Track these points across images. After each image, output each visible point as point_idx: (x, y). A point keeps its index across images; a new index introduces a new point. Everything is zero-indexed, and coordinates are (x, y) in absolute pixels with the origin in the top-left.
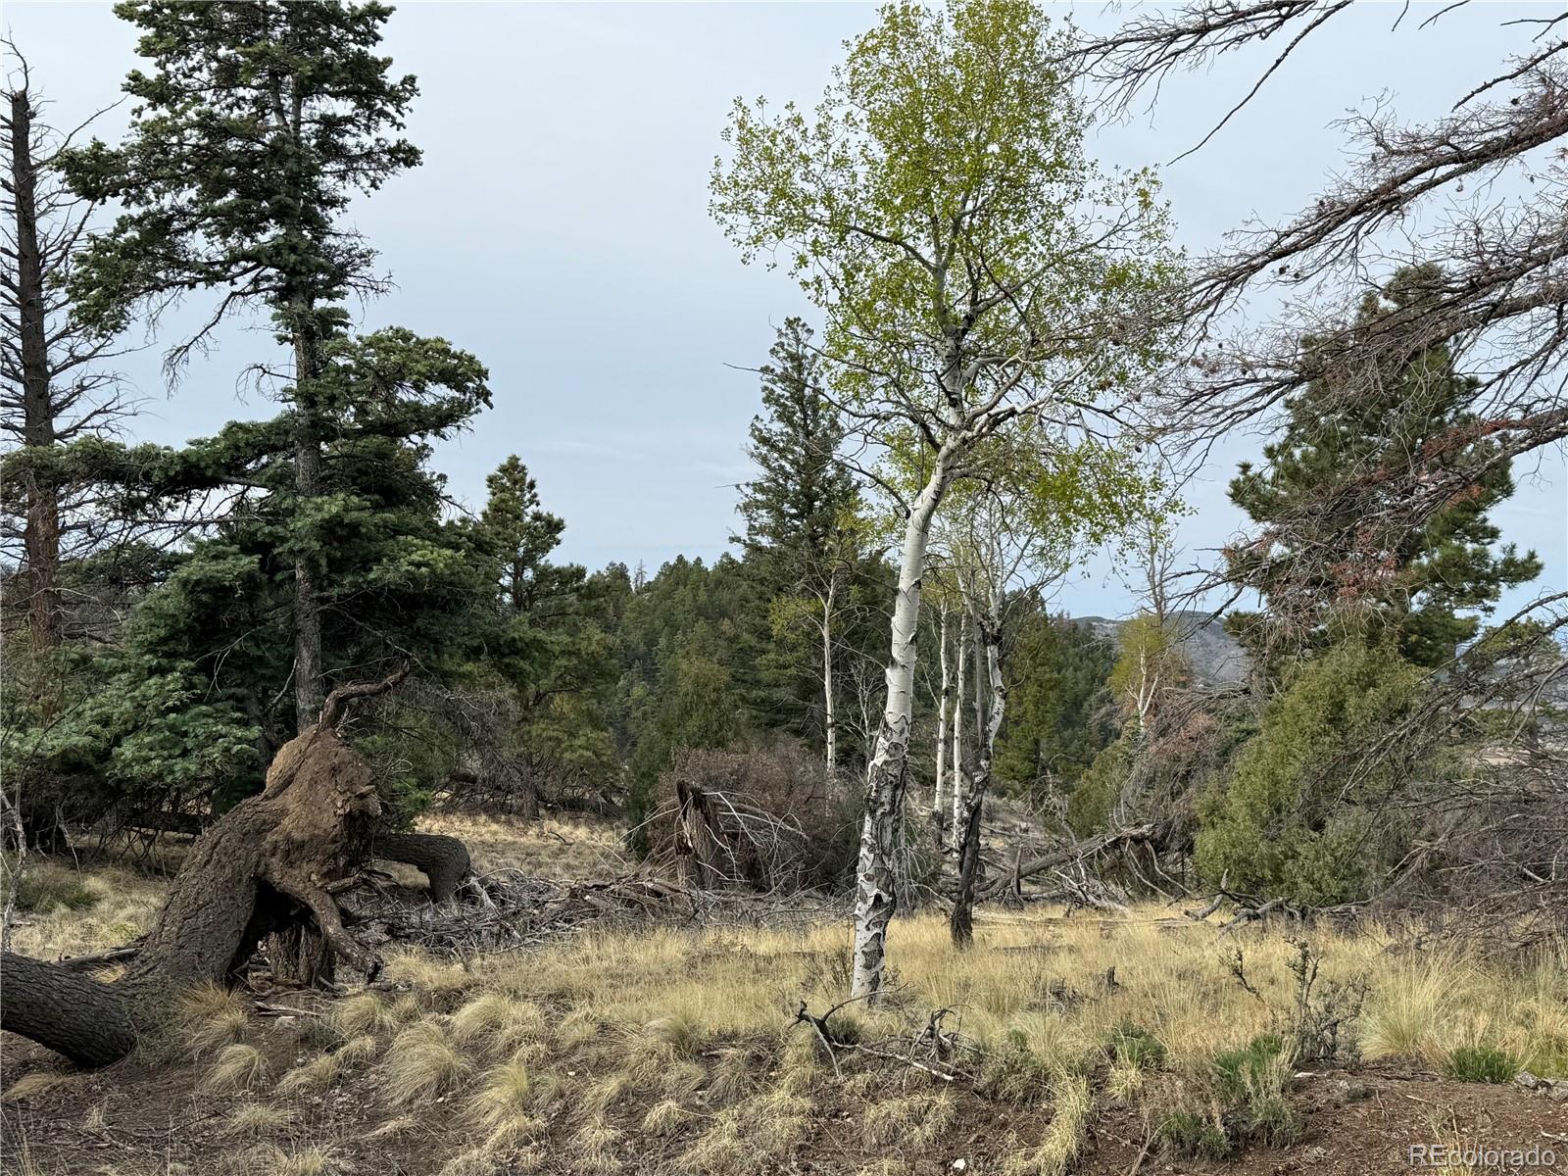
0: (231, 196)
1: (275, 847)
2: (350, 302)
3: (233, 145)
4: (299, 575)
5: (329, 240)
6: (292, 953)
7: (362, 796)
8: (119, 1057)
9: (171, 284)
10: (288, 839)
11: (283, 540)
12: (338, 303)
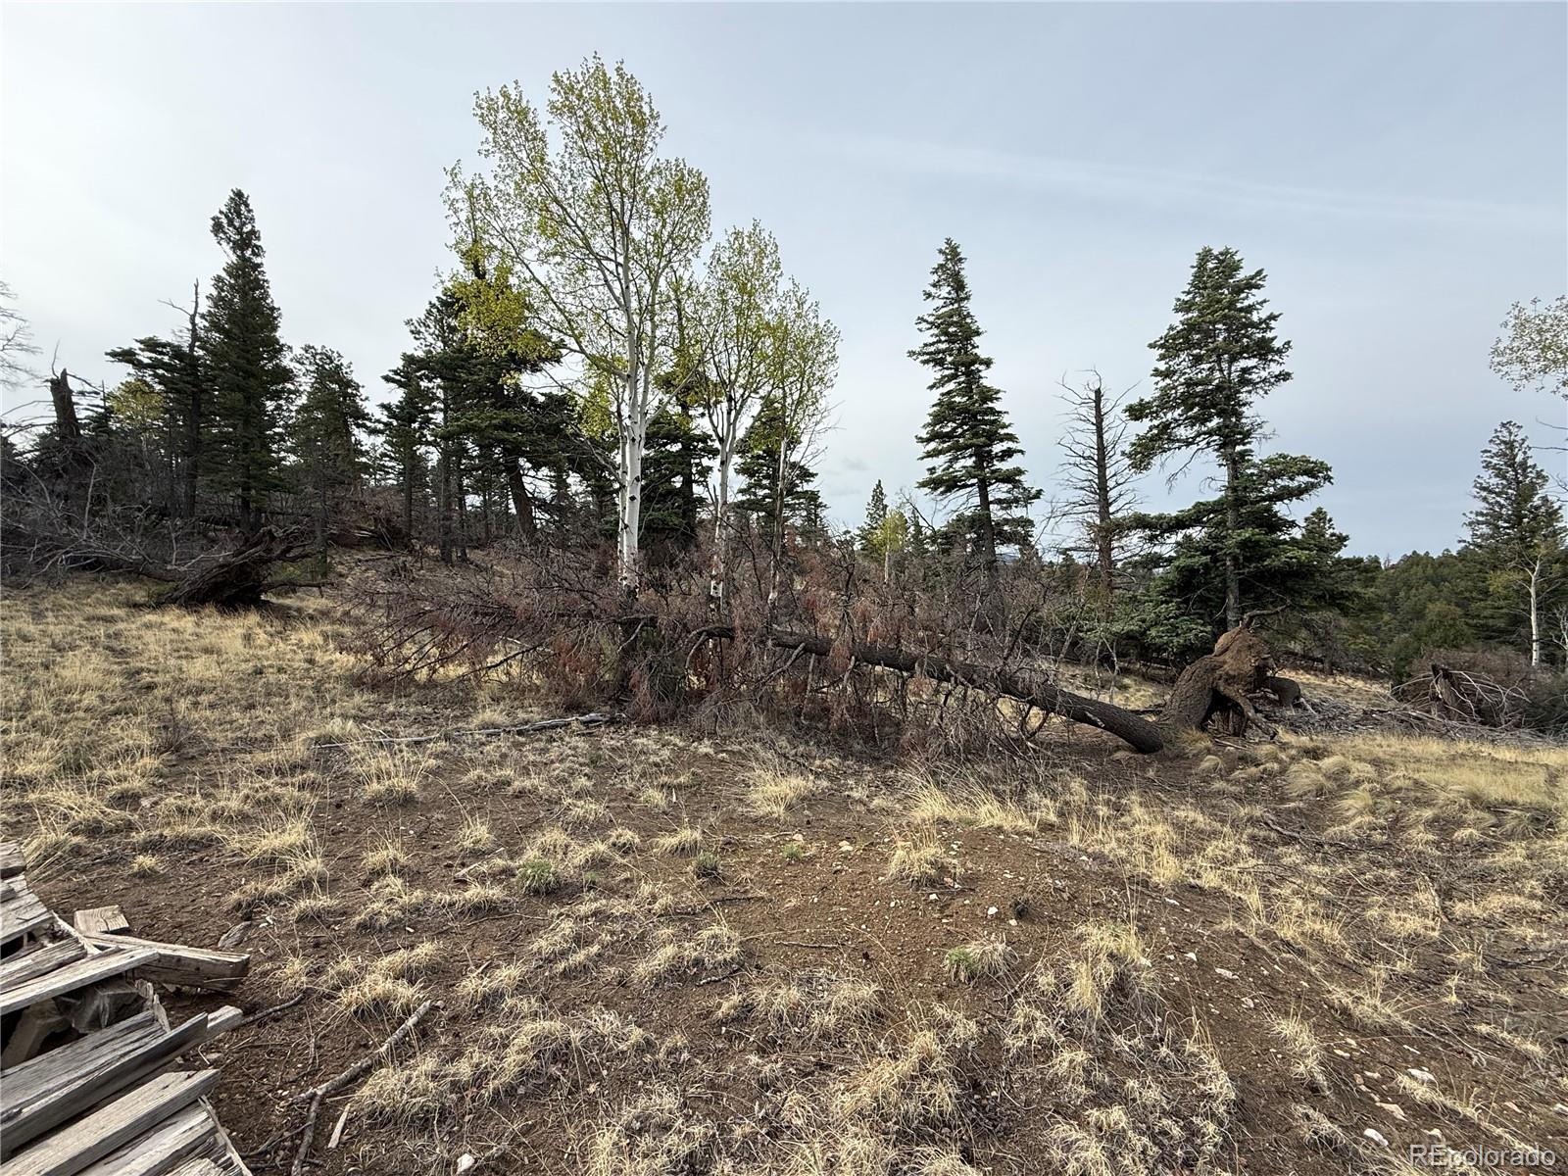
0: (1196, 410)
1: (1221, 676)
2: (1253, 445)
3: (1199, 389)
4: (1228, 563)
5: (1243, 421)
6: (1226, 720)
7: (1265, 659)
8: (1155, 751)
9: (1170, 449)
10: (1227, 673)
11: (1222, 549)
12: (1248, 447)
